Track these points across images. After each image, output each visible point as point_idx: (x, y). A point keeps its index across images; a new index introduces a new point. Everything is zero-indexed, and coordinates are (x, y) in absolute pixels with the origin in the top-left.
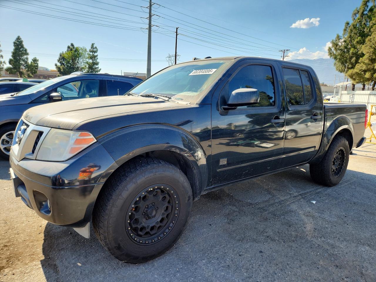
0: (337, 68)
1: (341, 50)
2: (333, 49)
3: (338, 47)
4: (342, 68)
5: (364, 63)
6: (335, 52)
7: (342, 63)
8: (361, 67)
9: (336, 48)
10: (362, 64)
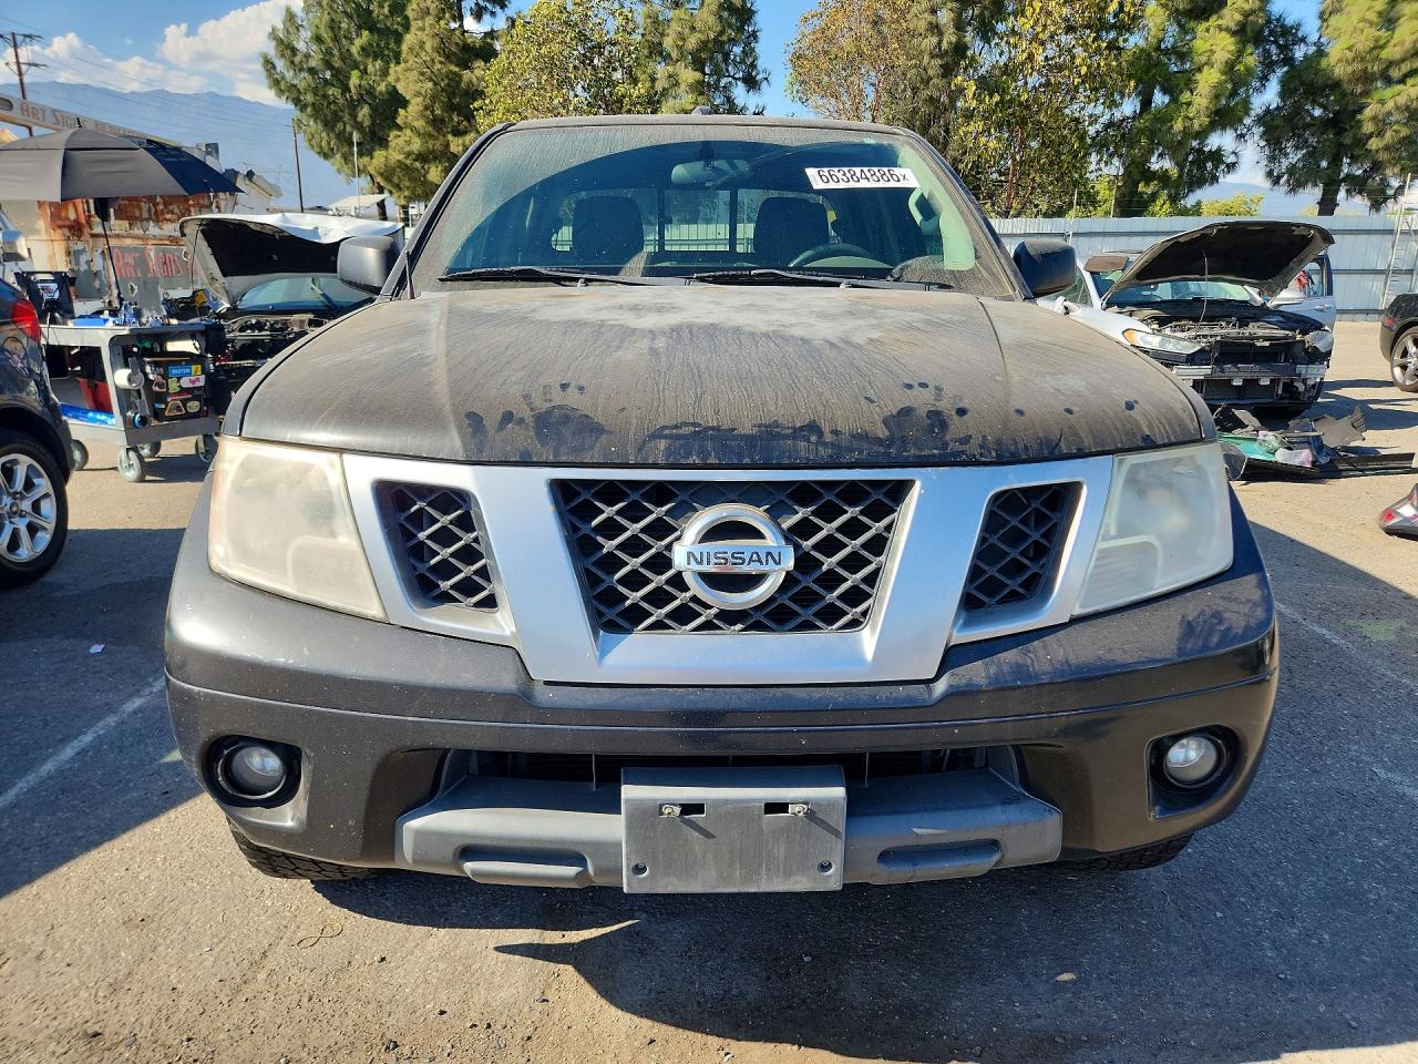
0: (310, 141)
1: (312, 71)
2: (280, 64)
3: (297, 59)
4: (329, 143)
5: (413, 129)
6: (289, 75)
7: (329, 125)
8: (408, 143)
9: (292, 62)
10: (408, 132)
